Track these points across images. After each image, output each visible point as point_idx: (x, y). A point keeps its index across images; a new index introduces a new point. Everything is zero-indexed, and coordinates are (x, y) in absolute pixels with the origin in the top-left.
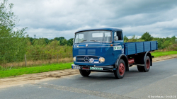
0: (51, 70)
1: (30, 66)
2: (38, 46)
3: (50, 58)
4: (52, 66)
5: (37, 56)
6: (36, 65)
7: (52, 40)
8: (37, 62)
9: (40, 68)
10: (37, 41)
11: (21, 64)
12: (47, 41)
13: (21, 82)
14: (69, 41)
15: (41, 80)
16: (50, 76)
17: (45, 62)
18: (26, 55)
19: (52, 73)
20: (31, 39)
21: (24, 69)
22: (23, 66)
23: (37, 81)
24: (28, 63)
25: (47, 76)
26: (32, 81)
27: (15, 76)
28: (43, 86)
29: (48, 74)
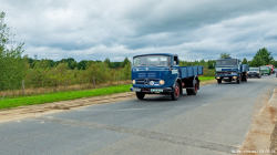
0: (57, 100)
1: (29, 95)
2: (40, 70)
3: (56, 85)
4: (58, 95)
5: (38, 82)
6: (37, 94)
7: (58, 62)
8: (39, 90)
9: (43, 97)
10: (38, 63)
11: (18, 92)
12: (51, 64)
13: (17, 116)
14: (80, 64)
15: (44, 113)
16: (56, 108)
17: (49, 90)
18: (23, 82)
19: (59, 104)
20: (31, 61)
21: (21, 99)
22: (19, 95)
23: (38, 115)
24: (27, 91)
25: (51, 108)
26: (32, 115)
27: (9, 108)
28: (46, 120)
29: (53, 105)
